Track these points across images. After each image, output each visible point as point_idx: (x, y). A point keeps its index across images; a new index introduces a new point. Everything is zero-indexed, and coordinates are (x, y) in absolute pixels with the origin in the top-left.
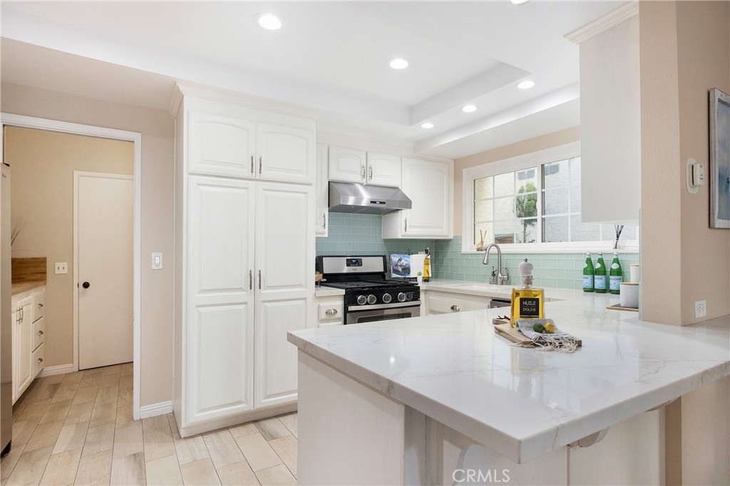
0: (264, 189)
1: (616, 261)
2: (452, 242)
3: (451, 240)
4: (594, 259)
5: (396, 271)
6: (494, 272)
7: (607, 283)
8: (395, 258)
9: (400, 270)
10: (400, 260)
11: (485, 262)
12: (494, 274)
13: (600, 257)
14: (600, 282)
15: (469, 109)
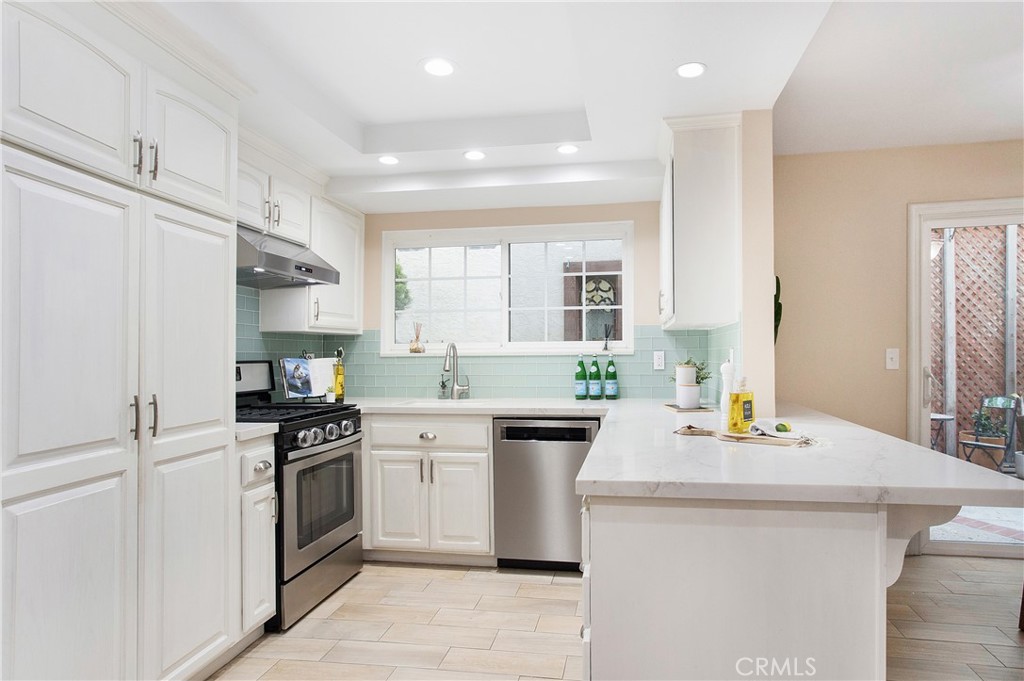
0: (158, 216)
1: (611, 363)
2: (360, 340)
3: (358, 336)
4: (588, 362)
5: (293, 388)
6: (443, 383)
7: (602, 389)
8: (290, 365)
9: (299, 385)
10: (297, 368)
11: (447, 368)
12: (444, 386)
13: (595, 359)
14: (594, 389)
15: (475, 155)
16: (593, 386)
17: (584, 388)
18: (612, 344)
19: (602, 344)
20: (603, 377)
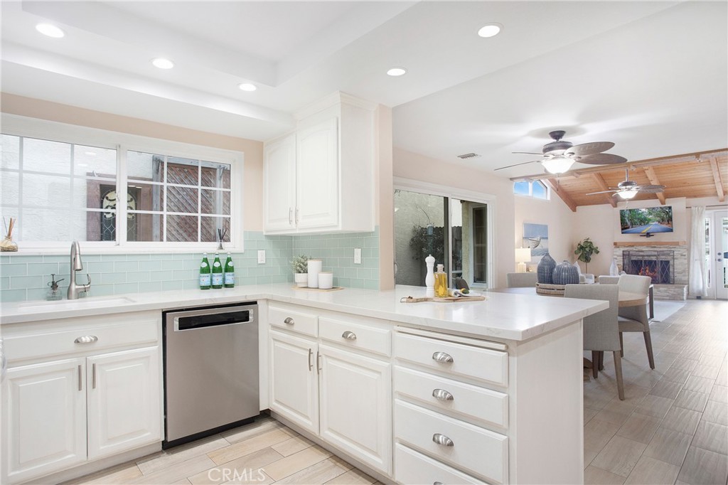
1: (229, 259)
7: (223, 280)
11: (78, 267)
12: (54, 286)
13: (215, 256)
16: (218, 278)
17: (209, 280)
18: (225, 244)
19: (216, 244)
20: (223, 270)
